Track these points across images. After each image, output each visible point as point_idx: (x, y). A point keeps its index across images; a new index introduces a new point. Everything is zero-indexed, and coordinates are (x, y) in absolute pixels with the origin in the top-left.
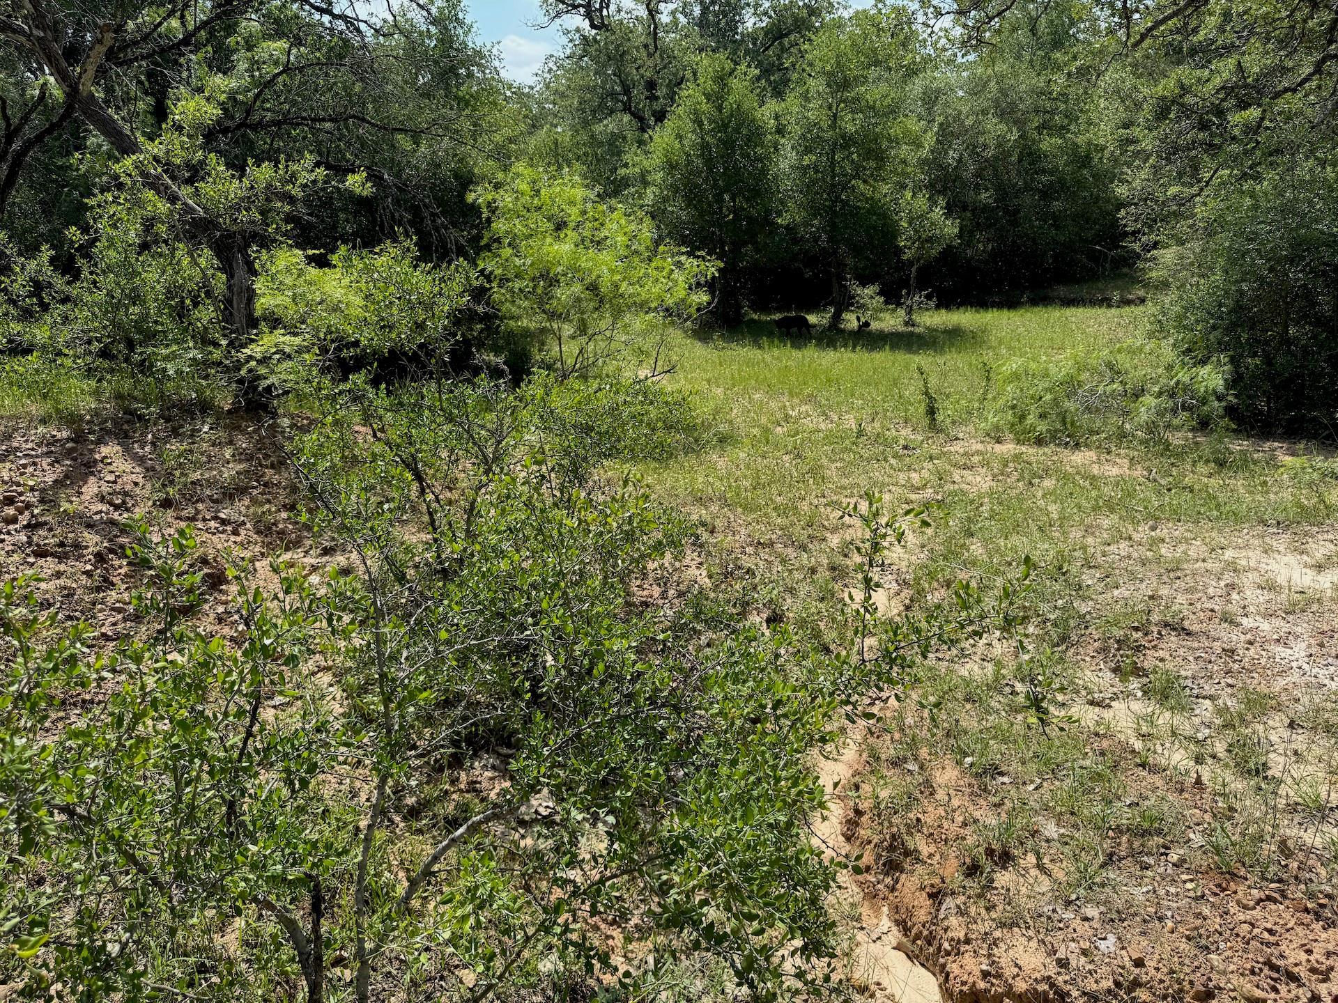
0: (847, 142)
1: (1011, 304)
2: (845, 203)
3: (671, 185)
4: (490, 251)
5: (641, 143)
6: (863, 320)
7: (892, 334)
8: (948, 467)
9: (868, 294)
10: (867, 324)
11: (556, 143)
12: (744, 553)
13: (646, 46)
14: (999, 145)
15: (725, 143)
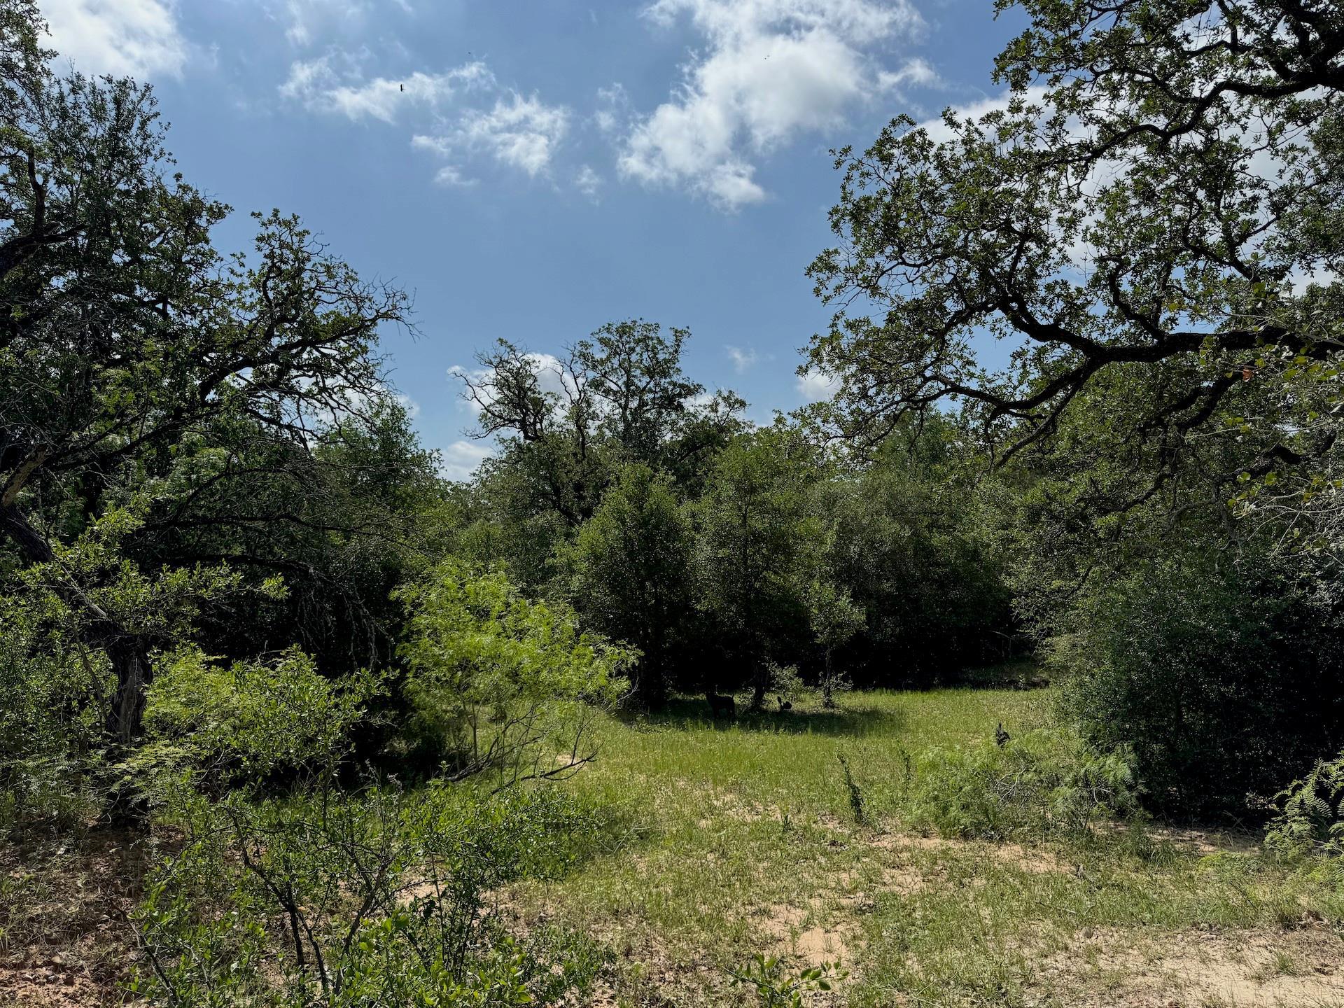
0: (757, 538)
1: (924, 685)
2: (758, 592)
3: (596, 574)
4: (408, 641)
5: (568, 536)
6: (784, 701)
7: (814, 715)
8: (877, 865)
9: (787, 674)
10: (788, 705)
11: (488, 535)
12: (662, 980)
13: (575, 455)
14: (895, 541)
15: (646, 538)
